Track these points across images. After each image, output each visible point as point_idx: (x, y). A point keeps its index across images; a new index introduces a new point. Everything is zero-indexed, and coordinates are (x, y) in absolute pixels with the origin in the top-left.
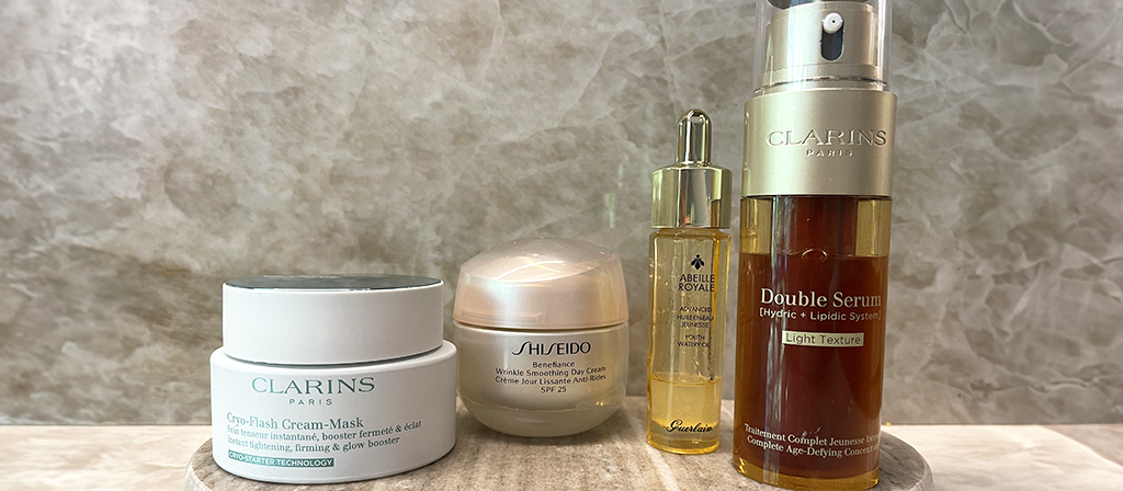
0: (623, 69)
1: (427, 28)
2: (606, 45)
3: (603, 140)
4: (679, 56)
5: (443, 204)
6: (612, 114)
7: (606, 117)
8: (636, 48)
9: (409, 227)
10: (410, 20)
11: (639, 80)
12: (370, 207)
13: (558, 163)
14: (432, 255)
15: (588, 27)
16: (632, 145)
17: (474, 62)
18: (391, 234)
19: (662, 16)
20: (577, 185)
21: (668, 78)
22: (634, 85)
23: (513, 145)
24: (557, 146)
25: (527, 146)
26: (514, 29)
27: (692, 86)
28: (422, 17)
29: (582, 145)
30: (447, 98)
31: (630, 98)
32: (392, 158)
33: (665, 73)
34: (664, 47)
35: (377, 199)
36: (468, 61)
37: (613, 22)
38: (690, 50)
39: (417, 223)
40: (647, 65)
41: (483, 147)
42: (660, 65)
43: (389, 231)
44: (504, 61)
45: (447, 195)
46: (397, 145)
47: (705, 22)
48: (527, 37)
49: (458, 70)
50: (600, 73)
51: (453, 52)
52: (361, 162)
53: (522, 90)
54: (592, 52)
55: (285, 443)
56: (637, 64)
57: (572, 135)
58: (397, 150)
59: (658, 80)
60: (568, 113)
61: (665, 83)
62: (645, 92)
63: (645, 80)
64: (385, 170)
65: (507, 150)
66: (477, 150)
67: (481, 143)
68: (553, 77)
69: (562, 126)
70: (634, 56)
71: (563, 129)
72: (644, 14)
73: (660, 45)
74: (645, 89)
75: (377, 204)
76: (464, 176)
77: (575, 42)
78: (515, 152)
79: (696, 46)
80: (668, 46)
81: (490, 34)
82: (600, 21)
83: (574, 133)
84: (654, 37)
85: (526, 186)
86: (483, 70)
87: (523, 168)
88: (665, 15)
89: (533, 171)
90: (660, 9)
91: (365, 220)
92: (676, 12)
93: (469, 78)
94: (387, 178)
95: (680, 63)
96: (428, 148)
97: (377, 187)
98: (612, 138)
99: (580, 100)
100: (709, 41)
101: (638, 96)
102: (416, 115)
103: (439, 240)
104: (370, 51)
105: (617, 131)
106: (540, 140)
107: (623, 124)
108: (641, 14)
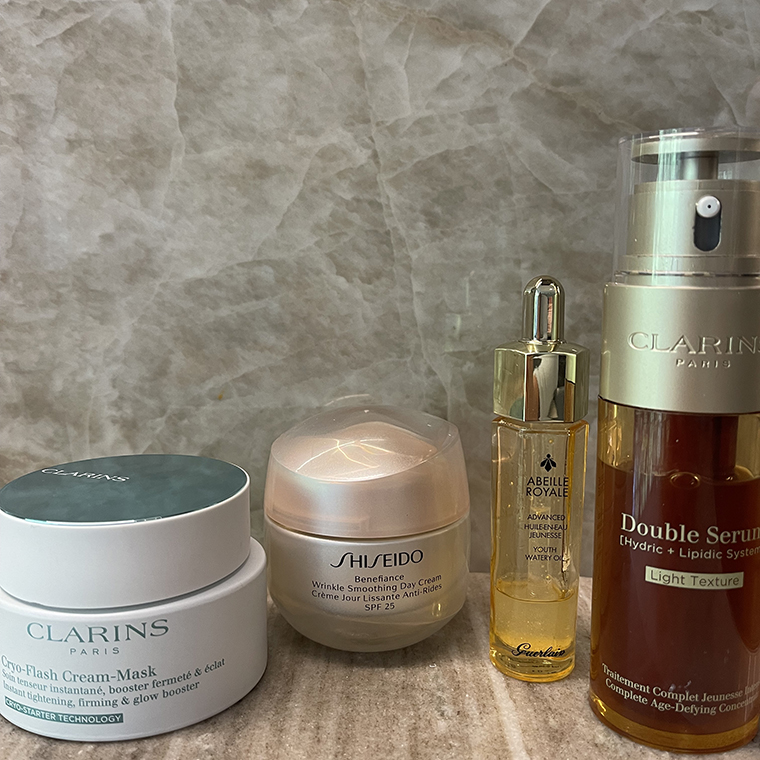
0: (328, 190)
1: (93, 146)
2: (307, 162)
3: (307, 274)
4: (395, 174)
5: (119, 352)
6: (317, 243)
7: (309, 249)
8: (343, 165)
9: (79, 379)
10: (73, 137)
11: (347, 203)
12: (35, 358)
13: (254, 302)
14: (108, 412)
15: (285, 141)
16: (342, 280)
17: (150, 186)
18: (60, 389)
19: (373, 126)
20: (279, 327)
21: (382, 200)
22: (343, 209)
23: (200, 282)
24: (252, 282)
25: (216, 284)
26: (196, 146)
27: (412, 209)
28: (86, 134)
29: (281, 281)
30: (119, 228)
31: (337, 225)
32: (58, 300)
33: (379, 195)
34: (377, 163)
35: (42, 348)
36: (143, 184)
37: (314, 134)
38: (409, 165)
39: (89, 374)
40: (358, 185)
41: (164, 286)
42: (374, 184)
43: (58, 384)
44: (185, 183)
45: (123, 342)
46: (63, 285)
47: (427, 132)
48: (212, 155)
49: (131, 195)
50: (301, 196)
51: (125, 174)
52: (21, 306)
53: (209, 218)
54: (291, 171)
55: (67, 697)
56: (345, 184)
57: (270, 270)
58: (62, 290)
59: (371, 203)
60: (264, 243)
61: (380, 206)
62: (356, 218)
63: (355, 204)
64: (51, 313)
65: (192, 288)
66: (157, 289)
67: (162, 281)
68: (245, 202)
69: (258, 259)
70: (341, 175)
71: (259, 263)
72: (352, 124)
73: (372, 161)
74: (355, 214)
75: (42, 353)
76: (143, 319)
77: (271, 160)
78: (202, 290)
79: (416, 160)
80: (382, 162)
81: (168, 151)
82: (299, 133)
83: (273, 268)
84: (365, 151)
85: (216, 330)
86: (161, 194)
87: (213, 309)
88: (378, 124)
89: (225, 311)
90: (371, 118)
91: (30, 372)
92: (391, 121)
93: (145, 205)
94: (53, 323)
95: (396, 183)
96: (100, 288)
97: (42, 334)
98: (318, 272)
99: (278, 228)
100: (430, 154)
101: (348, 223)
102: (85, 250)
103: (115, 394)
104: (26, 175)
105: (323, 264)
106: (231, 276)
107: (330, 256)
108: (348, 125)
